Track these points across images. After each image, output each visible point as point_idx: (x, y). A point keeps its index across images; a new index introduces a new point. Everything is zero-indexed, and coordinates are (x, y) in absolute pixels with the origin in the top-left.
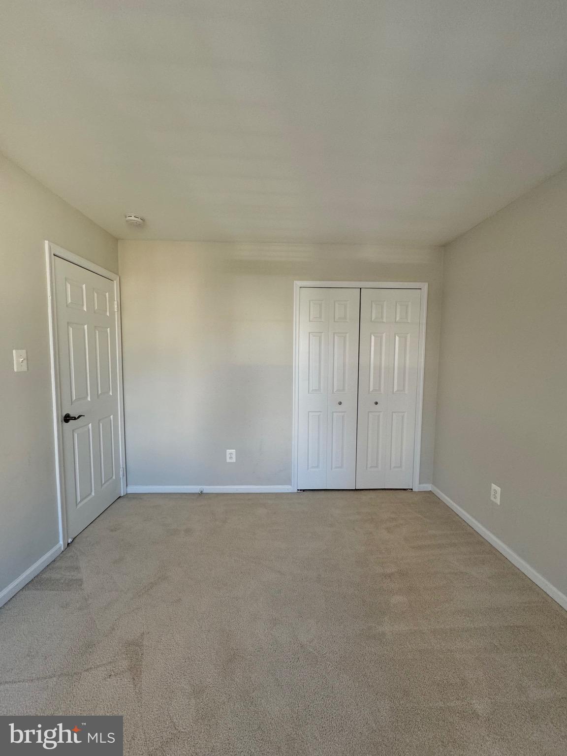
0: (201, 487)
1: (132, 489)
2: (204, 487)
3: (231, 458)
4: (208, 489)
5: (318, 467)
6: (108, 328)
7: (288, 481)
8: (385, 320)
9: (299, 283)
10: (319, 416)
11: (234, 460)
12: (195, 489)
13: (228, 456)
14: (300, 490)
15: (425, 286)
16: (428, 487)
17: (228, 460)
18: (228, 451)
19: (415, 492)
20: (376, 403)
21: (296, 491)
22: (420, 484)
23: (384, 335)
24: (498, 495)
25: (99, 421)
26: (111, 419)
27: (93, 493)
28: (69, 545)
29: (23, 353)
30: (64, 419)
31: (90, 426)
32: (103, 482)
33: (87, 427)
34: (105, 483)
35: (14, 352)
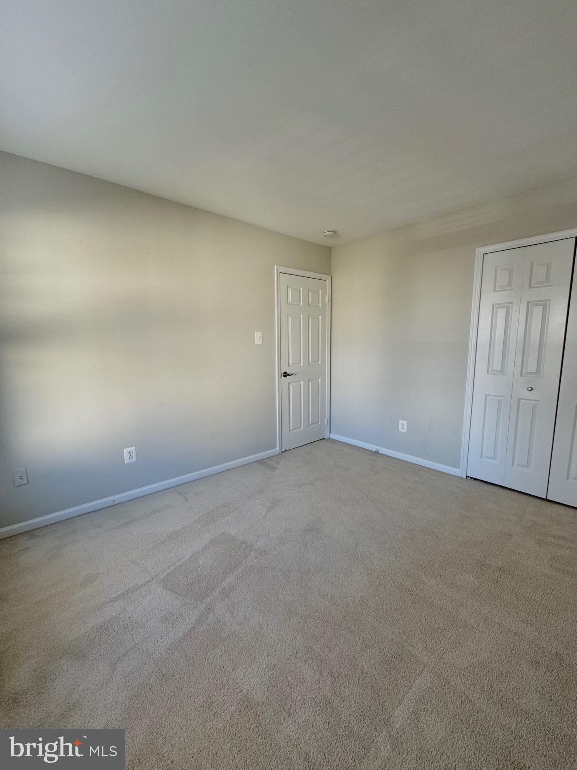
1: (333, 436)
2: (379, 448)
3: (402, 428)
4: (383, 451)
5: (494, 458)
6: (319, 316)
7: (456, 464)
9: (481, 251)
10: (499, 401)
11: (405, 431)
12: (373, 448)
13: (400, 426)
14: (469, 477)
17: (400, 430)
18: (401, 421)
21: (465, 477)
25: (309, 381)
26: (318, 381)
27: (302, 428)
28: (282, 452)
29: (260, 334)
30: (283, 375)
31: (302, 382)
32: (310, 423)
33: (299, 383)
34: (312, 424)
35: (256, 333)
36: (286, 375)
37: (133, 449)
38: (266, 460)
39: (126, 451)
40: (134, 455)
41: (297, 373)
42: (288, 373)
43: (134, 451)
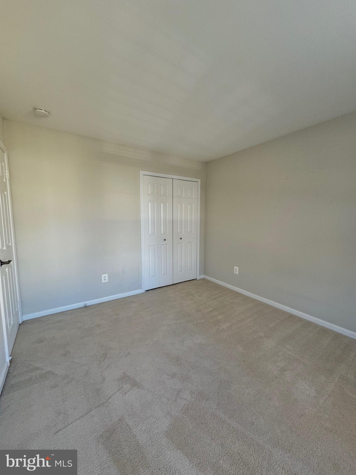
0: (85, 302)
2: (87, 302)
3: (105, 280)
4: (89, 303)
5: (155, 276)
6: (5, 191)
8: (183, 196)
9: (142, 173)
10: (155, 247)
11: (107, 281)
12: (81, 304)
13: (103, 278)
14: (146, 291)
15: (199, 181)
16: (203, 276)
17: (103, 281)
18: (103, 276)
19: (198, 280)
20: (181, 239)
21: (144, 291)
22: (200, 275)
23: (183, 204)
24: (237, 271)
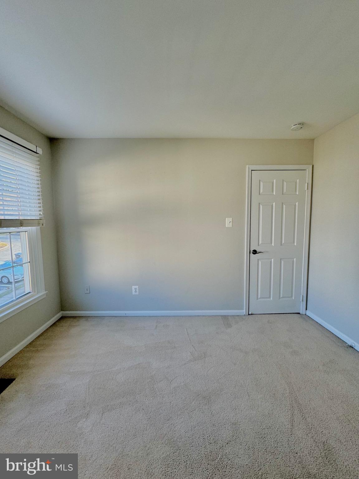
6: (296, 202)
25: (281, 259)
26: (293, 261)
27: (271, 299)
28: (249, 314)
29: (231, 219)
30: (252, 252)
31: (273, 260)
32: (281, 296)
33: (270, 260)
34: (283, 297)
35: (226, 219)
36: (255, 252)
37: (137, 287)
38: (229, 317)
39: (133, 287)
40: (137, 290)
41: (267, 252)
42: (258, 250)
43: (138, 288)
